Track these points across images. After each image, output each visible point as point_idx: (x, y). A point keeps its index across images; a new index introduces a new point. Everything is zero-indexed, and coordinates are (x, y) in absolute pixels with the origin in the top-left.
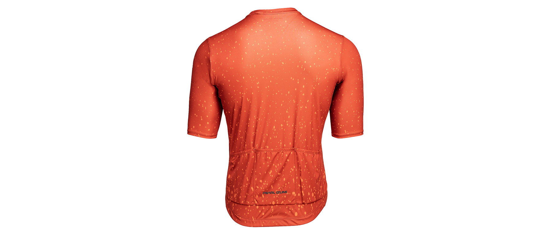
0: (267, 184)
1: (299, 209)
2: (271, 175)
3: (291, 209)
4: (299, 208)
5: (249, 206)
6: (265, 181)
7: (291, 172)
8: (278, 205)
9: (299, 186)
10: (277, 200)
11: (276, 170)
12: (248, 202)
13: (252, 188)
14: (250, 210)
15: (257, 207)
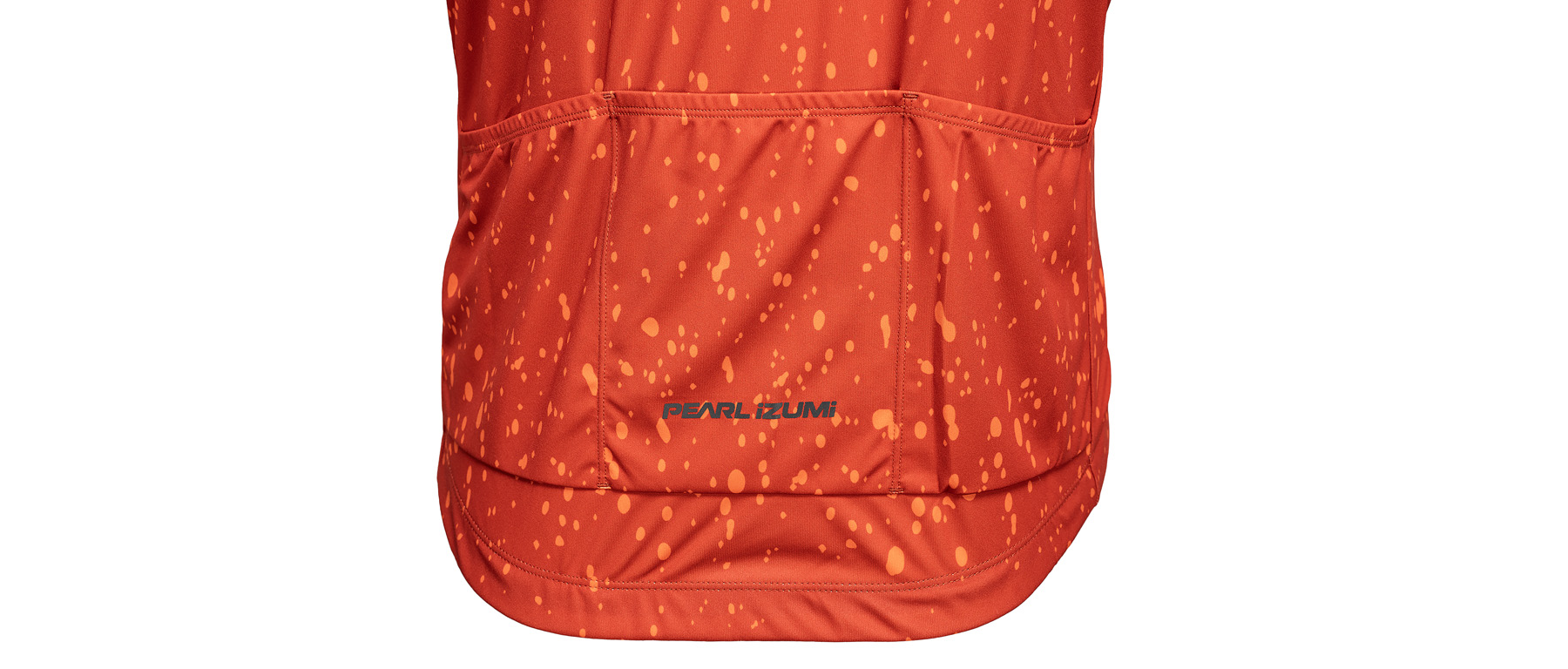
0: (694, 351)
1: (916, 528)
2: (720, 289)
3: (861, 527)
4: (915, 518)
5: (568, 495)
6: (681, 331)
7: (867, 267)
8: (766, 493)
9: (927, 368)
10: (763, 466)
11: (758, 254)
12: (562, 469)
13: (589, 375)
14: (569, 523)
15: (624, 503)
